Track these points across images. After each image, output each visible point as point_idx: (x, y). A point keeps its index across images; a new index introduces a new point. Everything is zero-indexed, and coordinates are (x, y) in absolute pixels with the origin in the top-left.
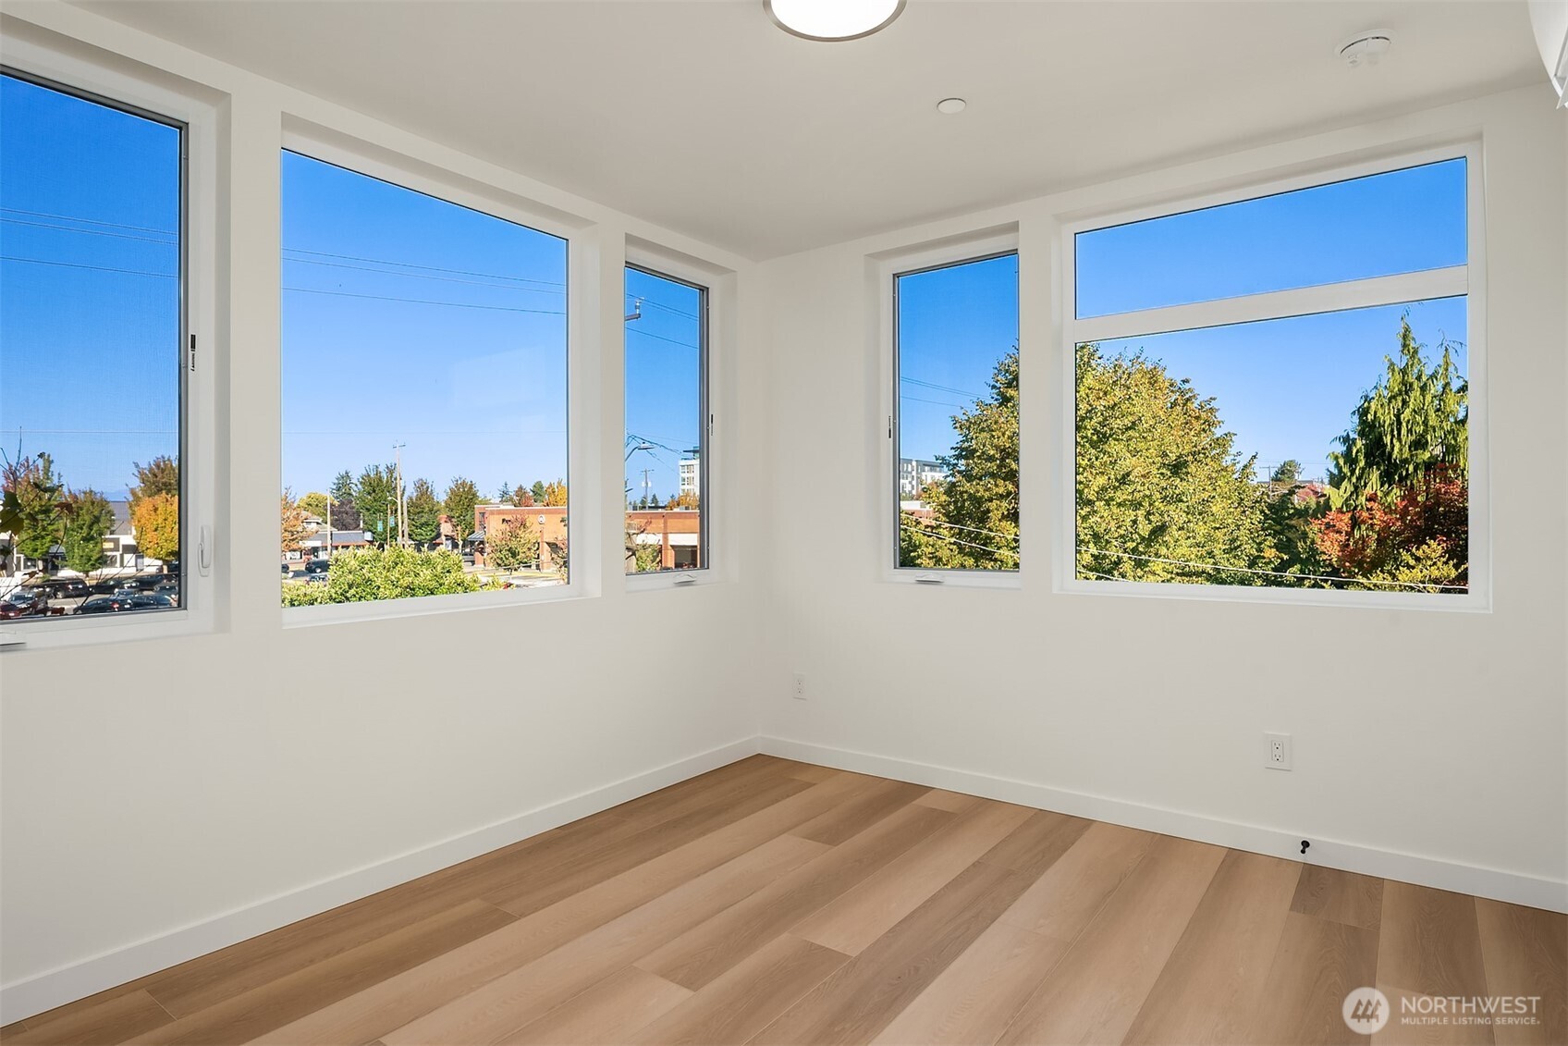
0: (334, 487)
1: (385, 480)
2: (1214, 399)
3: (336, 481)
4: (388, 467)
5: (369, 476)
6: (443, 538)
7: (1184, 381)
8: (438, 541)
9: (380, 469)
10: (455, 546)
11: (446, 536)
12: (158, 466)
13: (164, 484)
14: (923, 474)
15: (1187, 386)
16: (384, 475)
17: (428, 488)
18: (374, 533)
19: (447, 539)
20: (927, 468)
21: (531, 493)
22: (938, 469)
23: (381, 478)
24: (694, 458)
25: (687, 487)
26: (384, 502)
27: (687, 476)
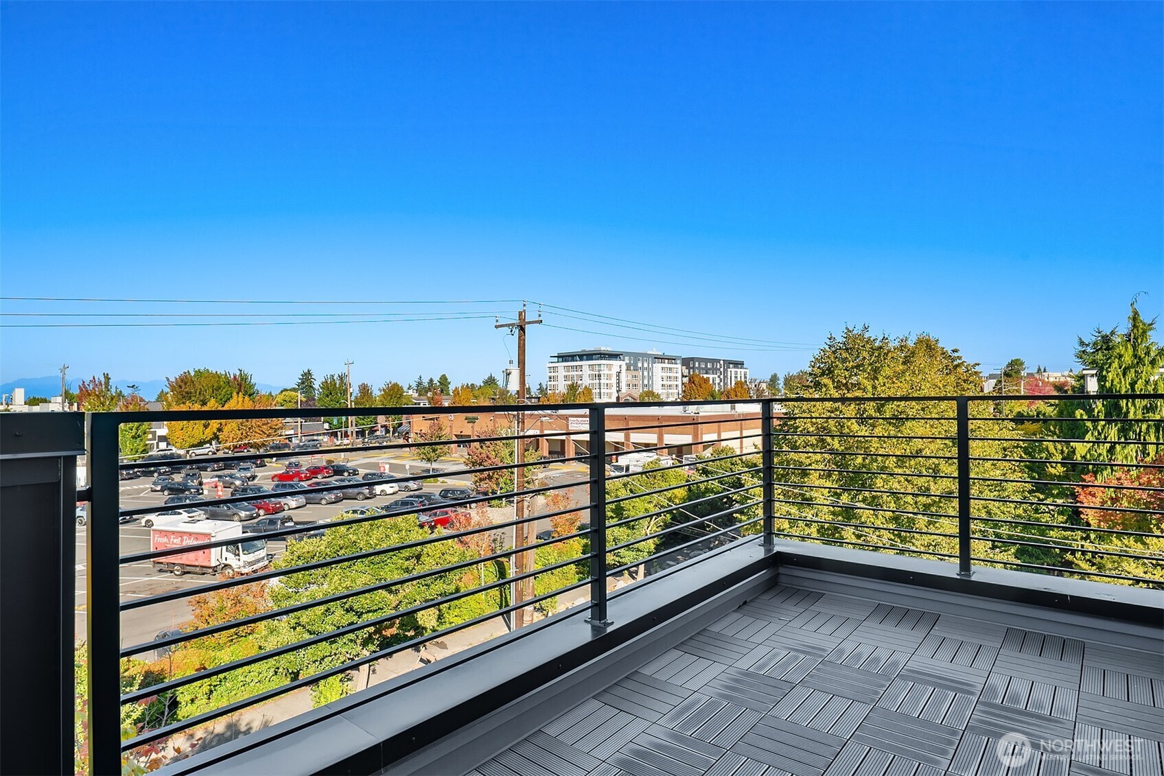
0: (300, 381)
1: (338, 386)
2: (978, 364)
3: (301, 377)
4: (339, 376)
5: (327, 382)
7: (953, 351)
8: (375, 428)
9: (334, 377)
10: (387, 431)
11: (381, 425)
12: (182, 381)
13: (187, 393)
14: (729, 370)
15: (956, 354)
16: (338, 382)
17: (368, 390)
18: (330, 424)
19: (382, 427)
20: (731, 365)
21: (438, 384)
22: (740, 366)
23: (335, 384)
24: (558, 362)
25: (552, 383)
26: (337, 402)
27: (552, 374)
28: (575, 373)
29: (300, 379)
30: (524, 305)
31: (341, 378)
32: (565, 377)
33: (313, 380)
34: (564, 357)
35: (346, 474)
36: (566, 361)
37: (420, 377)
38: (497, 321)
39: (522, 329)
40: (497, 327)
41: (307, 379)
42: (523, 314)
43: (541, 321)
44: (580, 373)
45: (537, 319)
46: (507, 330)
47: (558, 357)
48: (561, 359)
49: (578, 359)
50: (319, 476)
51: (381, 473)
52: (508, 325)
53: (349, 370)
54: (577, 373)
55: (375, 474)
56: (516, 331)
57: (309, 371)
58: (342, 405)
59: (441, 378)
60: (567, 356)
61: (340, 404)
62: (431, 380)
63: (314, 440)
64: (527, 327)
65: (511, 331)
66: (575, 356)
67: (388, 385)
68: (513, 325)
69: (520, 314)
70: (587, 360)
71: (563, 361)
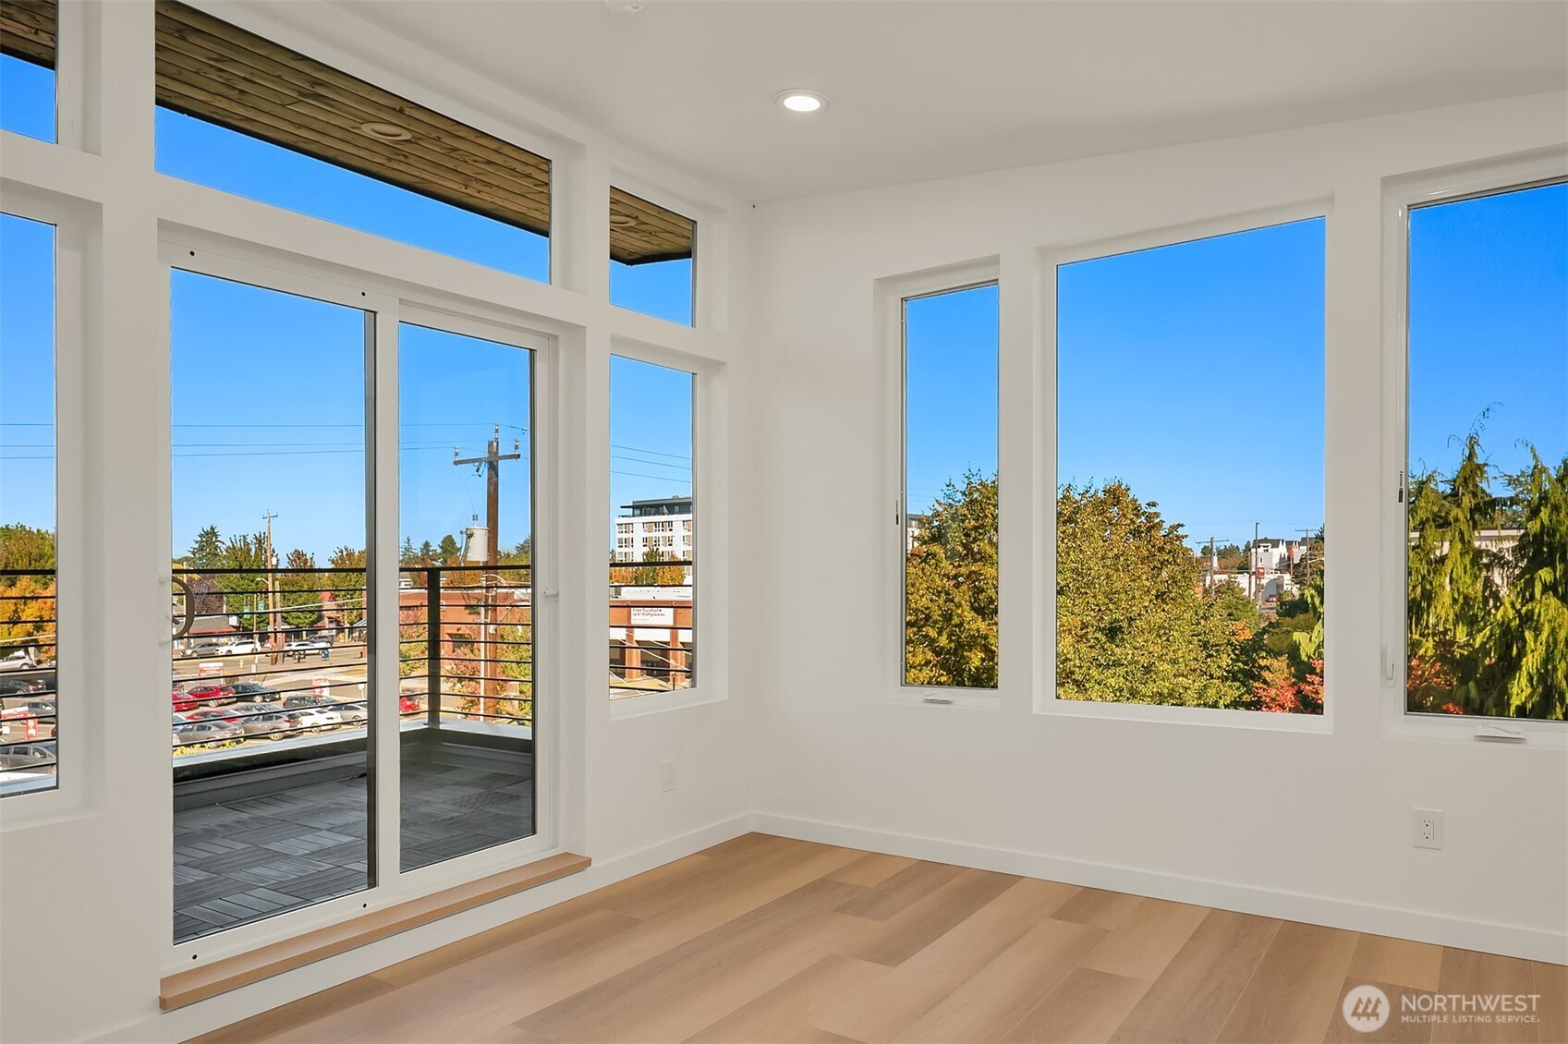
0: (197, 546)
1: (253, 553)
2: (1182, 525)
3: (199, 539)
4: (256, 538)
5: (234, 548)
6: (326, 620)
7: (1149, 505)
8: (319, 624)
9: (248, 540)
11: (329, 618)
15: (1153, 510)
16: (253, 547)
17: (306, 560)
18: (239, 617)
19: (331, 622)
21: (439, 551)
23: (250, 550)
24: (634, 516)
25: (624, 550)
26: (252, 581)
27: (624, 536)
28: (660, 534)
29: (197, 542)
30: (497, 431)
31: (259, 541)
32: (645, 540)
33: (220, 544)
34: (643, 508)
35: (258, 699)
36: (646, 515)
37: (409, 540)
38: (457, 454)
39: (493, 468)
40: (456, 463)
41: (210, 543)
42: (495, 444)
43: (519, 456)
44: (669, 534)
45: (514, 452)
46: (471, 468)
47: (634, 507)
48: (638, 512)
49: (665, 510)
50: (211, 703)
51: (315, 696)
52: (474, 461)
53: (269, 528)
54: (664, 534)
55: (304, 698)
56: (484, 469)
57: (212, 528)
58: (260, 586)
59: (443, 542)
60: (648, 506)
61: (257, 584)
62: (427, 545)
63: (211, 645)
64: (501, 464)
65: (478, 470)
66: (662, 505)
67: (342, 552)
68: (479, 460)
69: (490, 444)
70: (680, 513)
71: (641, 515)
